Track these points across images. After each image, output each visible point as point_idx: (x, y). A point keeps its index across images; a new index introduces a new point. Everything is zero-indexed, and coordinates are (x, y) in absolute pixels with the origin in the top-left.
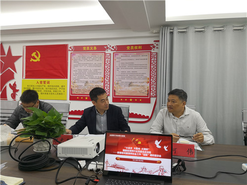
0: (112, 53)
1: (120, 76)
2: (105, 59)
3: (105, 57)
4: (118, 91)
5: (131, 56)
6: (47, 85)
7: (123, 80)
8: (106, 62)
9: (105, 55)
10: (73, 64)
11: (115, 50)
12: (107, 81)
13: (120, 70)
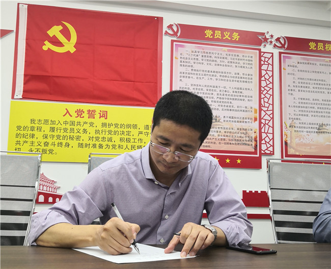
0: (276, 52)
1: (297, 109)
2: (260, 66)
3: (260, 60)
4: (294, 145)
5: (318, 63)
6: (98, 121)
7: (304, 119)
8: (263, 73)
9: (260, 56)
10: (178, 69)
11: (283, 46)
12: (267, 117)
13: (297, 95)
